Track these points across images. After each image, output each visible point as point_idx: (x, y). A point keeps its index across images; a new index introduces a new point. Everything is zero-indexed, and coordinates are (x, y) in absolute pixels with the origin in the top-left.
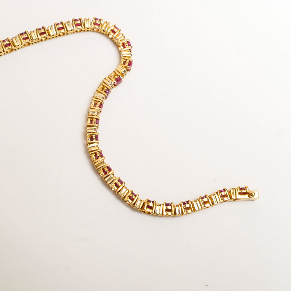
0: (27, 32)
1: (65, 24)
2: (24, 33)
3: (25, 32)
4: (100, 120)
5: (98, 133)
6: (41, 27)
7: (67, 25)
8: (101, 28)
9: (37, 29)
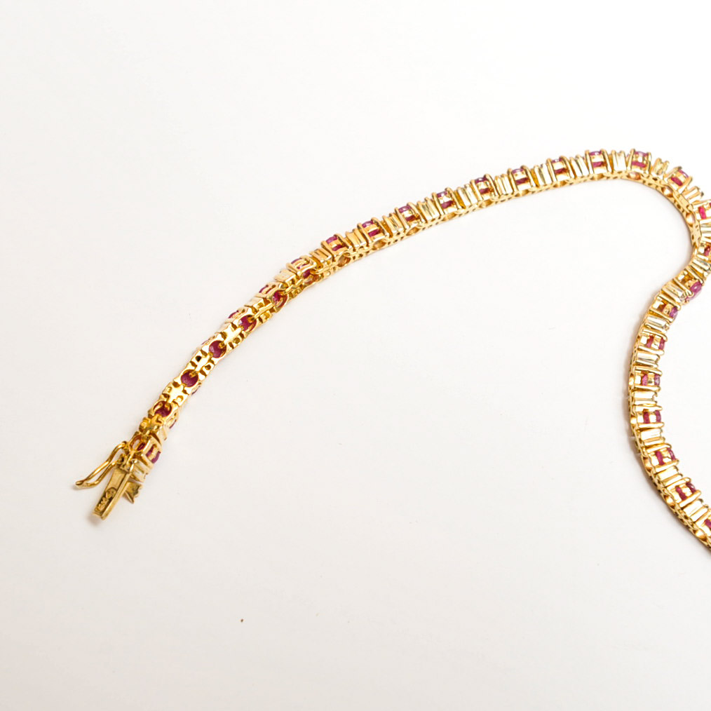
0: (488, 177)
1: (570, 163)
2: (480, 180)
3: (485, 177)
4: (661, 378)
5: (660, 407)
6: (519, 167)
7: (574, 164)
8: (650, 173)
9: (511, 171)
